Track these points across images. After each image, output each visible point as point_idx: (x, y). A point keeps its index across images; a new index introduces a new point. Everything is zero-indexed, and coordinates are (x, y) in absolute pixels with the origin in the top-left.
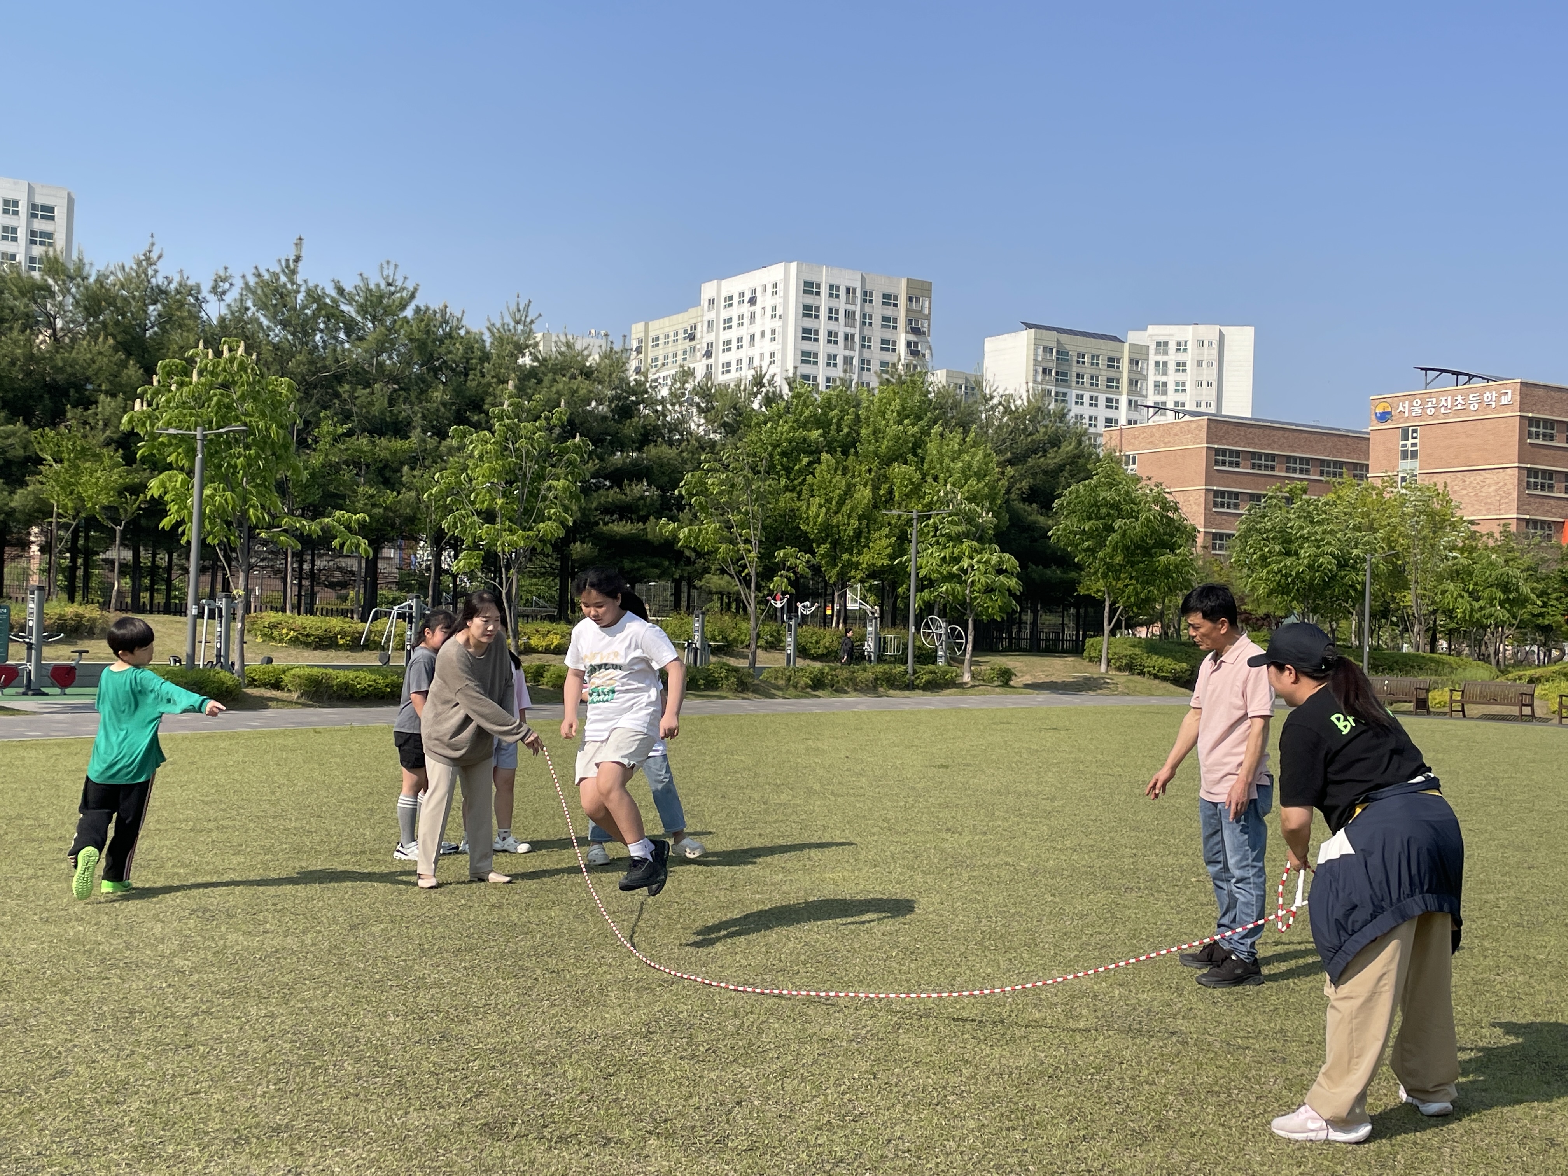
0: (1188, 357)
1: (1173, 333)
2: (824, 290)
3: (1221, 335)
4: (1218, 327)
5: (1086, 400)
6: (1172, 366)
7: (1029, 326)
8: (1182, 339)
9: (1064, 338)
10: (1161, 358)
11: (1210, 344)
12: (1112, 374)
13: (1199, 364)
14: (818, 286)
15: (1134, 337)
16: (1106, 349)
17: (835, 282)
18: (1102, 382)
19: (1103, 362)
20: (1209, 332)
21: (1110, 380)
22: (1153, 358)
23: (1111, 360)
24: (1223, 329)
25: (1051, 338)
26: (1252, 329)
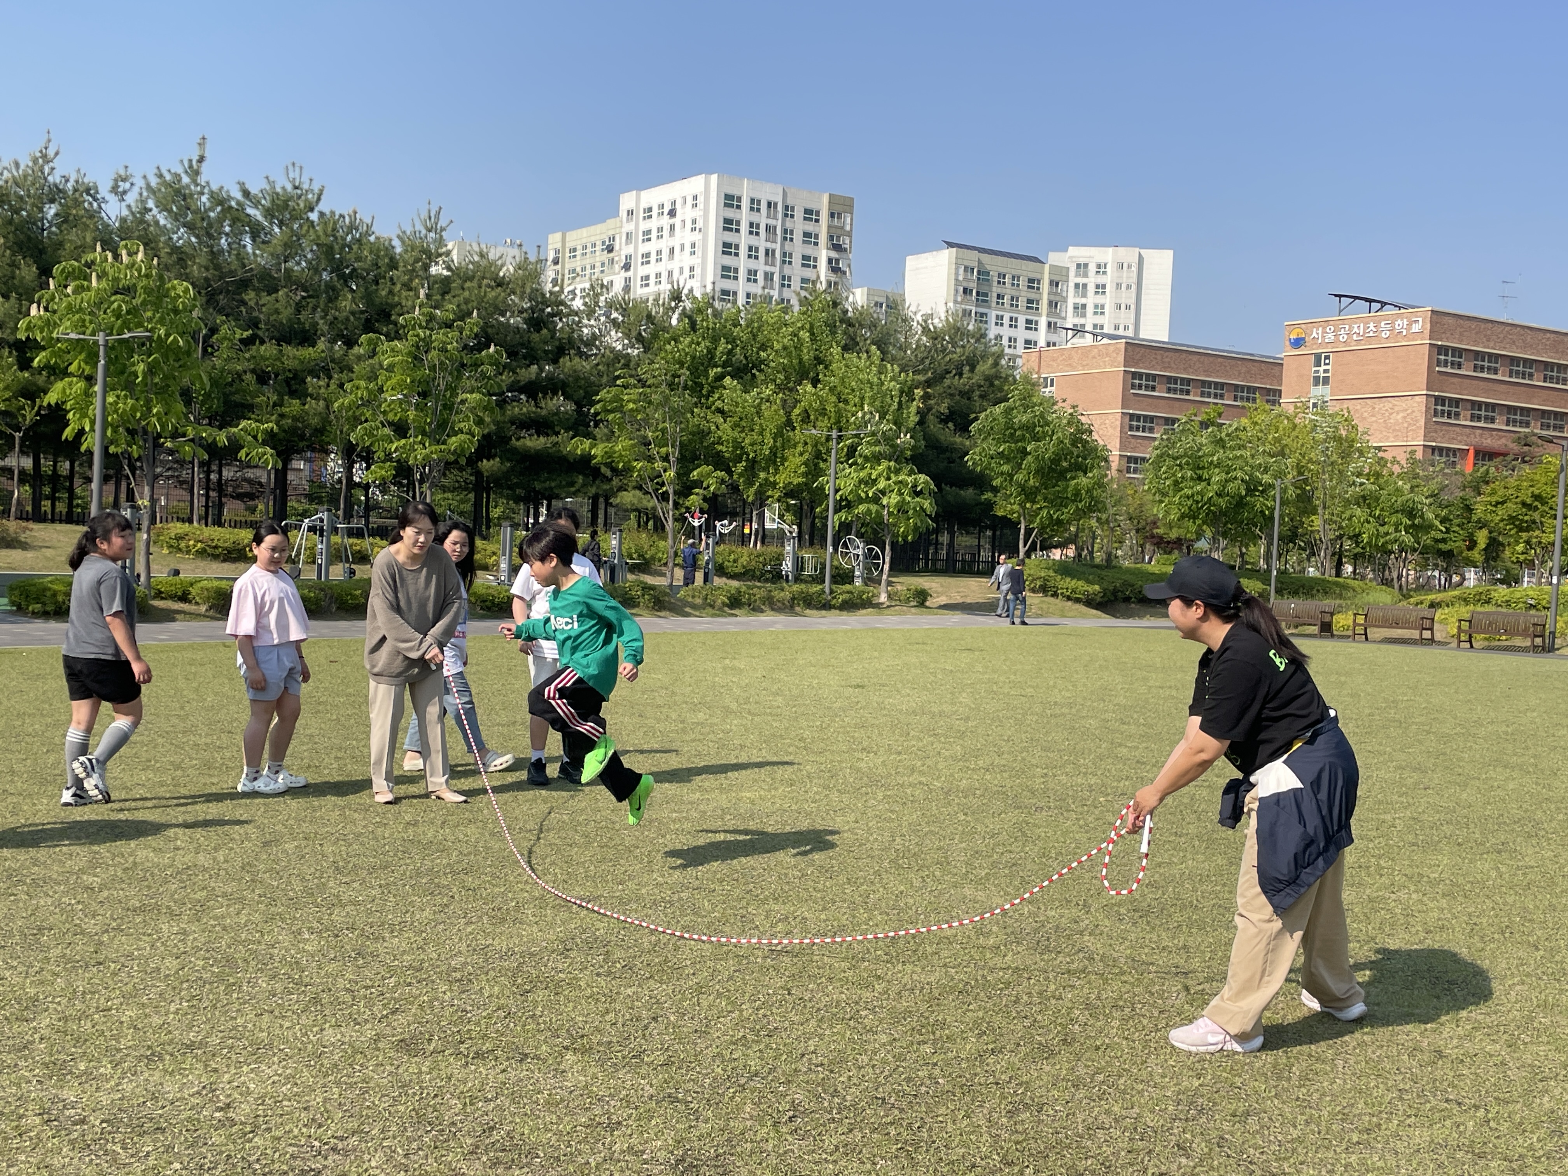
0: (1108, 280)
1: (1093, 255)
2: (745, 204)
3: (1141, 258)
4: (1137, 250)
5: (1006, 321)
6: (1091, 288)
7: (950, 245)
8: (1102, 261)
9: (986, 258)
10: (1081, 280)
11: (1130, 267)
12: (1032, 295)
13: (1119, 286)
14: (739, 199)
15: (1055, 258)
16: (1026, 269)
17: (756, 196)
18: (1022, 303)
19: (1024, 283)
20: (1129, 255)
21: (1030, 301)
22: (1073, 279)
23: (1031, 281)
24: (1143, 252)
25: (972, 258)
26: (1171, 252)
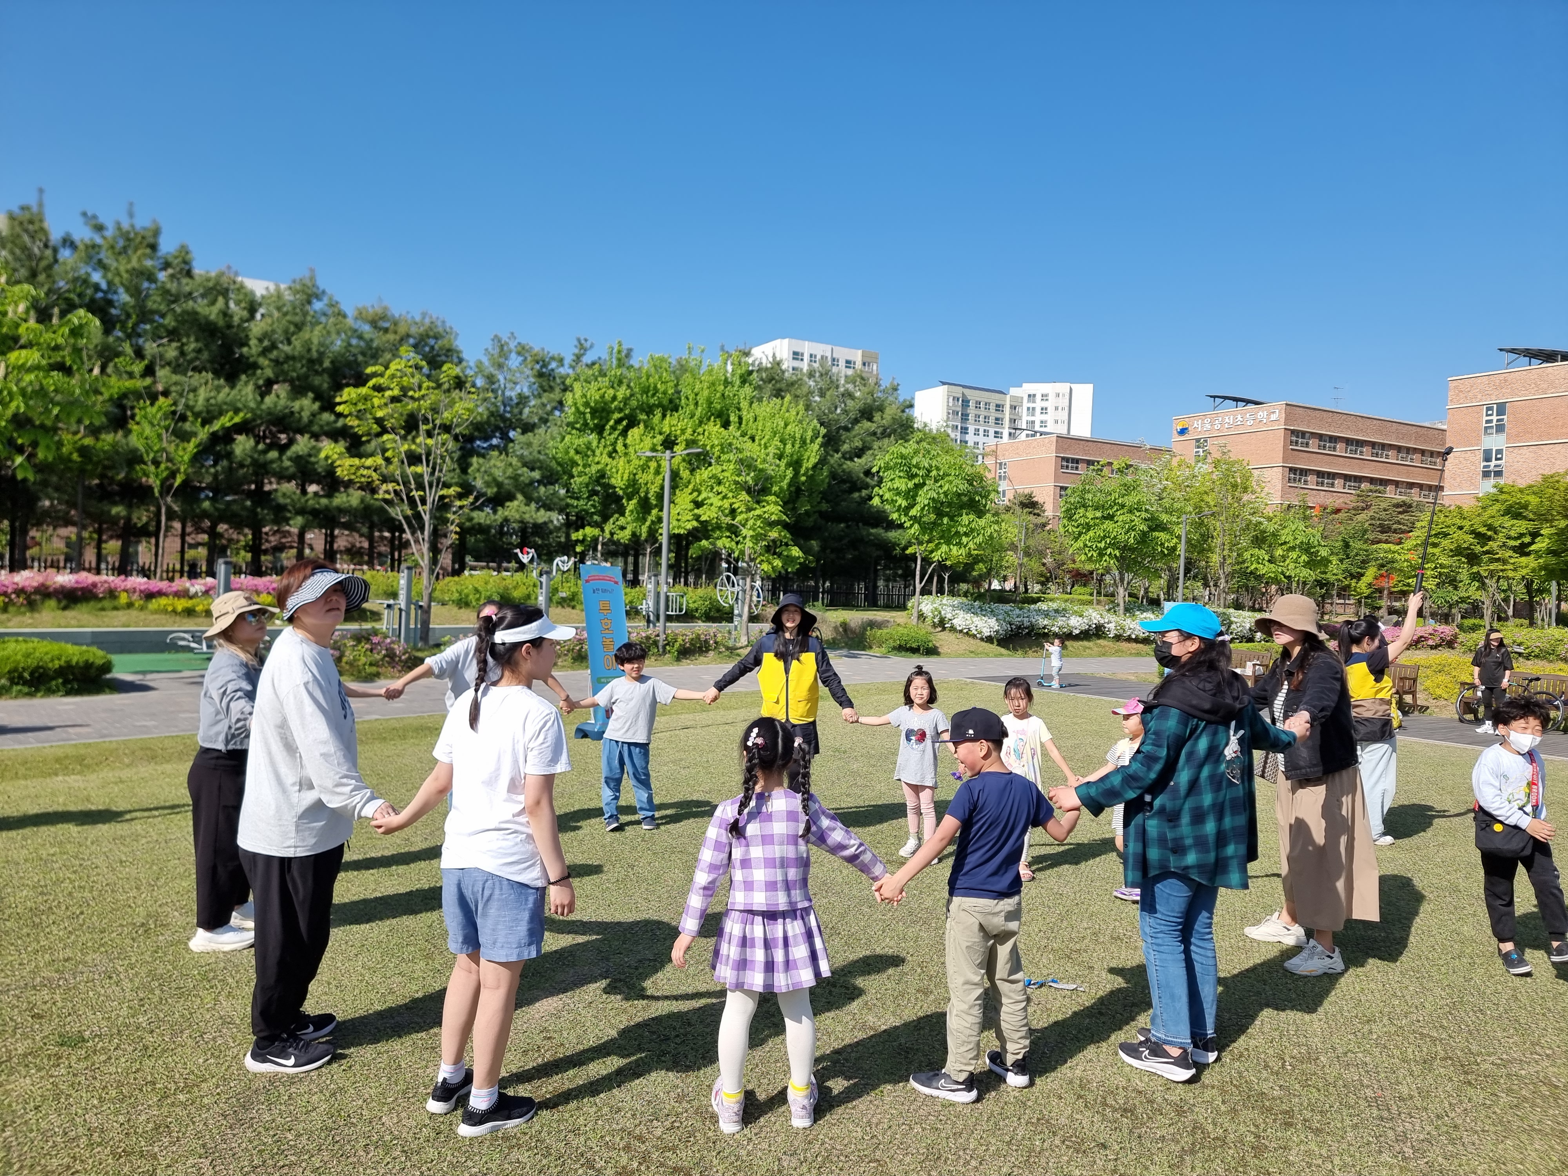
0: (1050, 405)
1: (1038, 388)
2: (806, 357)
3: (1071, 389)
4: (1068, 384)
5: (981, 432)
6: (1038, 411)
7: (944, 383)
8: (1045, 392)
9: (967, 392)
10: (1031, 405)
11: (1064, 395)
12: (999, 415)
13: (1056, 408)
14: (802, 355)
15: (1014, 391)
16: (995, 398)
17: (814, 353)
18: (992, 420)
19: (992, 407)
20: (1063, 388)
21: (997, 419)
22: (1026, 404)
23: (998, 406)
24: (1073, 386)
25: (958, 391)
26: (1091, 386)
